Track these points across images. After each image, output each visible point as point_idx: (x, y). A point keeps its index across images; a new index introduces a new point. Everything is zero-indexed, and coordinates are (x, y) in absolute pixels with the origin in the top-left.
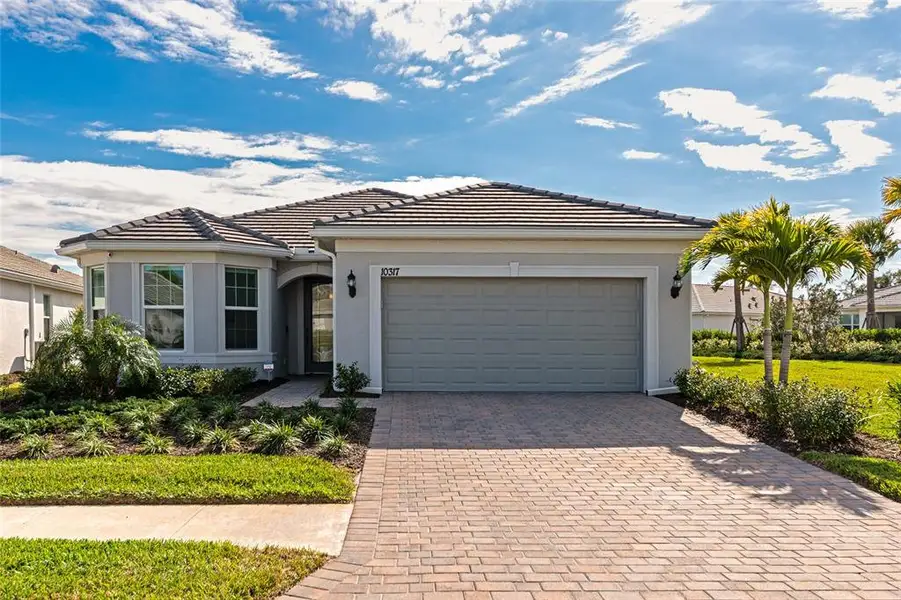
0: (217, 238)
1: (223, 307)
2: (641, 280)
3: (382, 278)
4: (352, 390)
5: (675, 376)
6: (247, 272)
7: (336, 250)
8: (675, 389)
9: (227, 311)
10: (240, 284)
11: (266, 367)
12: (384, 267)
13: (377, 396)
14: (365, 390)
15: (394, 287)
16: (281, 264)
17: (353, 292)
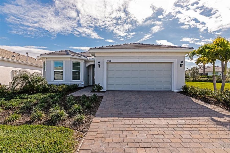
0: (70, 55)
1: (72, 71)
2: (172, 63)
3: (107, 63)
4: (99, 90)
5: (182, 87)
6: (78, 63)
7: (96, 56)
8: (182, 90)
9: (73, 71)
10: (76, 66)
11: (82, 84)
12: (107, 60)
13: (105, 92)
14: (102, 90)
15: (109, 65)
16: (86, 61)
17: (99, 66)
